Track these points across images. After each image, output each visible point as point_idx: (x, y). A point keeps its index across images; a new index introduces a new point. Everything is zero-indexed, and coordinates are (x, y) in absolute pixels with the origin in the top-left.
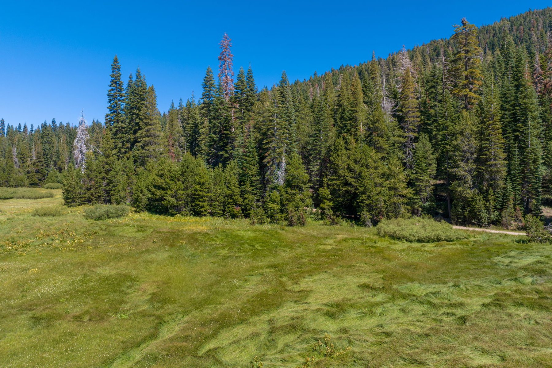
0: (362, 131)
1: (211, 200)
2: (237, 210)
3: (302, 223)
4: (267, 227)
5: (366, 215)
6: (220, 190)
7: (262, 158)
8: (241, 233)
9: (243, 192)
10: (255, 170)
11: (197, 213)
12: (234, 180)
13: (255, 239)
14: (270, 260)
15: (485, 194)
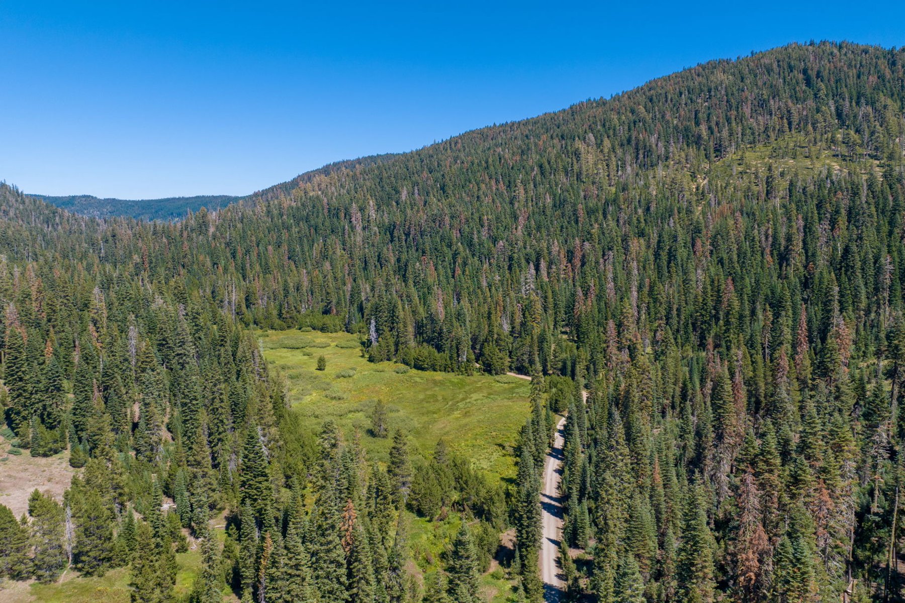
0: (496, 336)
1: (440, 366)
2: (450, 369)
3: (472, 375)
4: (461, 377)
5: (494, 372)
6: (444, 362)
7: (458, 351)
8: (453, 380)
9: (452, 363)
10: (456, 355)
11: (435, 370)
12: (448, 359)
13: (458, 383)
14: (463, 390)
15: (531, 365)
